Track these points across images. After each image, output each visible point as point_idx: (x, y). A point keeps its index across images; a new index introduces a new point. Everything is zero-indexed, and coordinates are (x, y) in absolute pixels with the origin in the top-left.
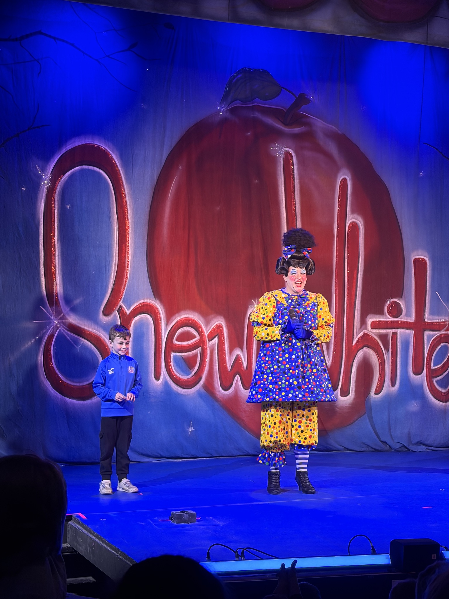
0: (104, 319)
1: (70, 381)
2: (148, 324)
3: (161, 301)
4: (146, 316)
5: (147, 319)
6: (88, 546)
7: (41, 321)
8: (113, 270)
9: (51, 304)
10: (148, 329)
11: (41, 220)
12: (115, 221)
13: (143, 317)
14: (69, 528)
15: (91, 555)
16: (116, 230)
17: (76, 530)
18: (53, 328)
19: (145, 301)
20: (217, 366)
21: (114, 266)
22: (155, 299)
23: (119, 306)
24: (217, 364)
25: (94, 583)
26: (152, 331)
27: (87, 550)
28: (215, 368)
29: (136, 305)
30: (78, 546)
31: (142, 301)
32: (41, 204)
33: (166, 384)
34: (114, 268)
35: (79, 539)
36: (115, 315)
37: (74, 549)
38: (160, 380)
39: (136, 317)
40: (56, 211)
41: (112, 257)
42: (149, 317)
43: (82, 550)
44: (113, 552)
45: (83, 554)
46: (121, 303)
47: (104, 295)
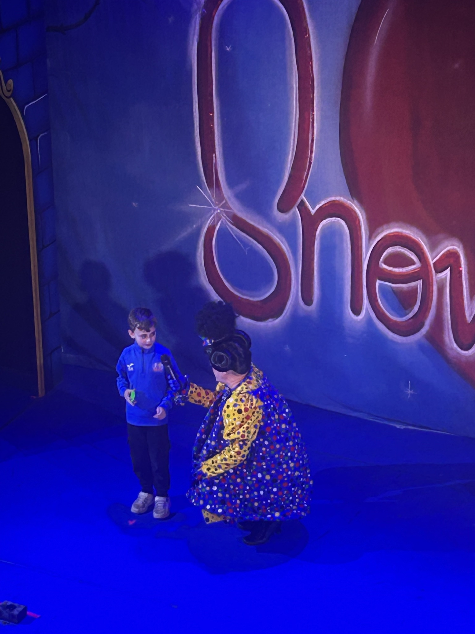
0: (280, 217)
1: (238, 291)
2: (341, 234)
3: (361, 202)
4: (338, 220)
5: (341, 225)
7: (198, 206)
8: (291, 148)
9: (210, 185)
10: (342, 240)
11: (194, 66)
12: (294, 74)
13: (334, 222)
16: (296, 88)
18: (214, 217)
19: (338, 198)
20: (449, 313)
21: (292, 141)
22: (352, 198)
23: (299, 201)
24: (449, 309)
26: (347, 244)
28: (445, 314)
29: (323, 203)
31: (333, 199)
32: (193, 42)
33: (369, 321)
34: (292, 144)
36: (294, 213)
38: (360, 315)
39: (324, 221)
40: (213, 54)
41: (289, 128)
42: (343, 223)
46: (303, 197)
47: (278, 182)
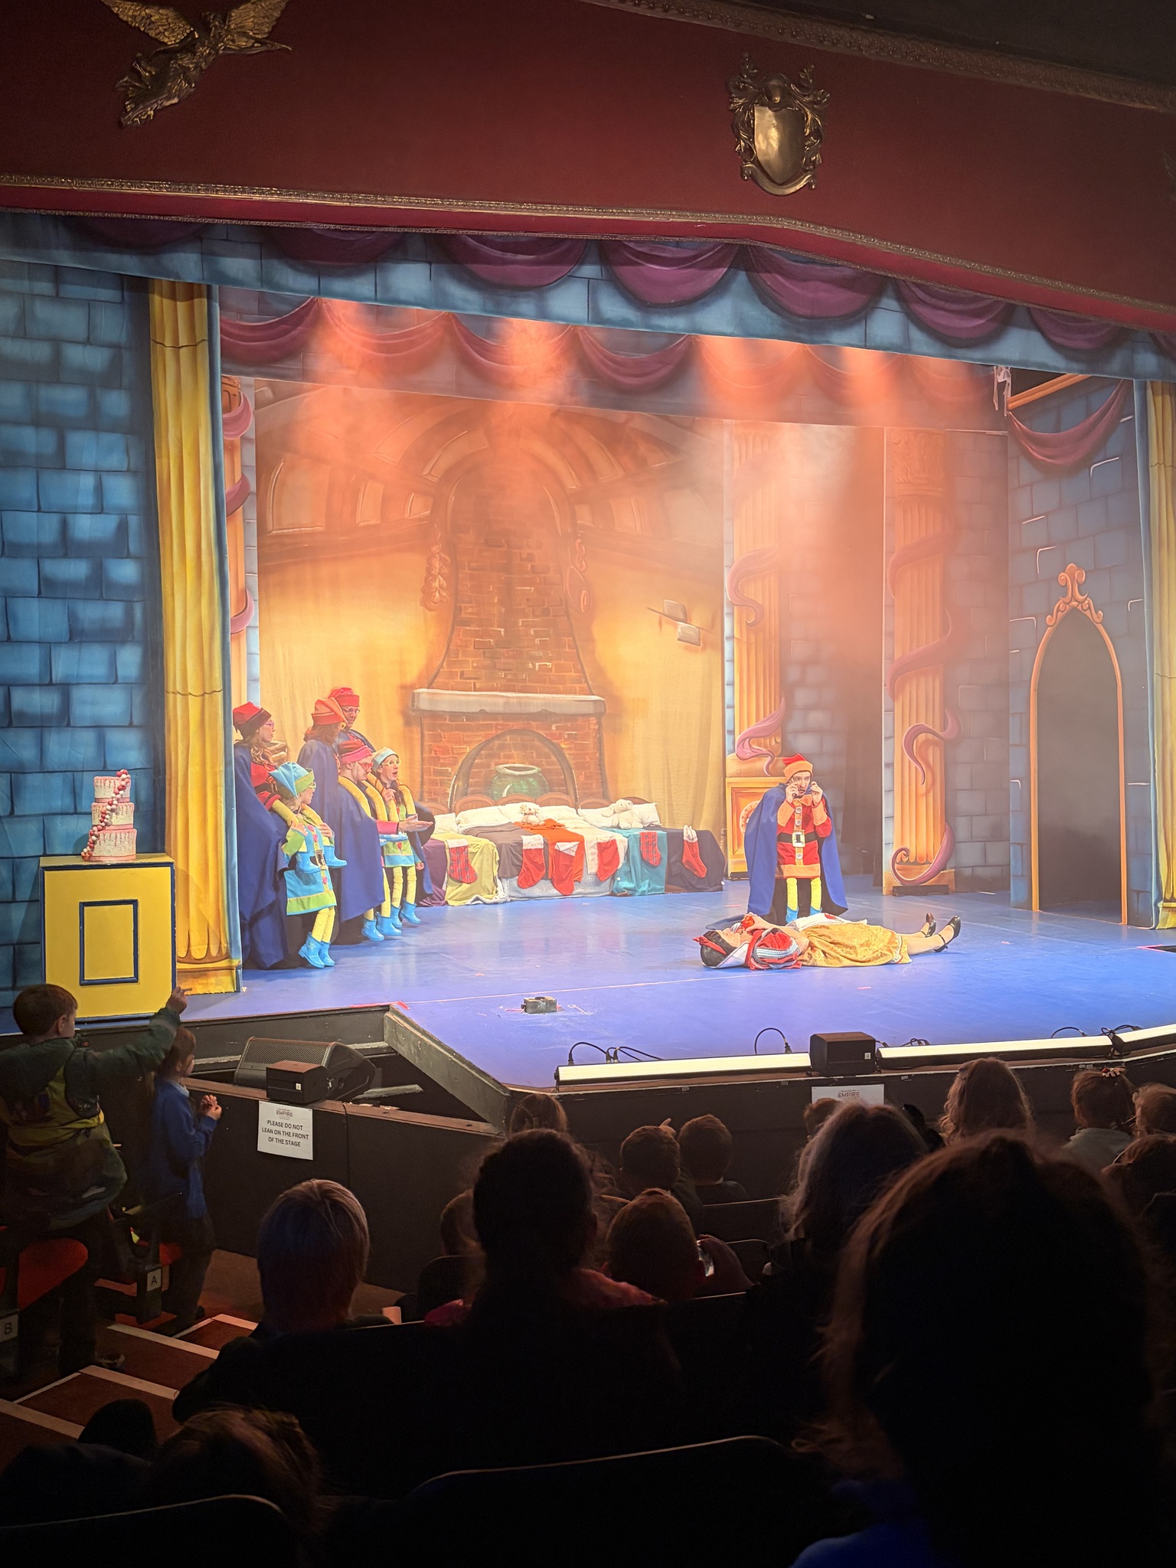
6: (412, 1045)
14: (386, 1021)
15: (417, 1058)
17: (394, 1024)
25: (421, 1093)
27: (411, 1051)
30: (399, 1046)
35: (400, 1037)
37: (393, 1049)
43: (403, 1050)
44: (446, 1053)
45: (405, 1055)
